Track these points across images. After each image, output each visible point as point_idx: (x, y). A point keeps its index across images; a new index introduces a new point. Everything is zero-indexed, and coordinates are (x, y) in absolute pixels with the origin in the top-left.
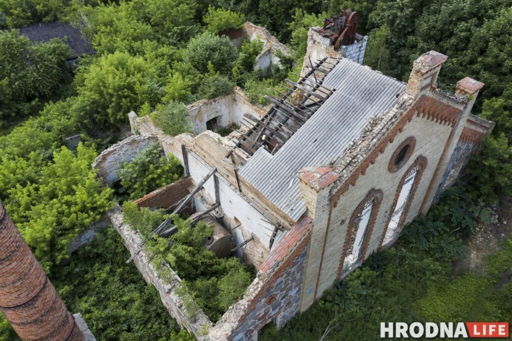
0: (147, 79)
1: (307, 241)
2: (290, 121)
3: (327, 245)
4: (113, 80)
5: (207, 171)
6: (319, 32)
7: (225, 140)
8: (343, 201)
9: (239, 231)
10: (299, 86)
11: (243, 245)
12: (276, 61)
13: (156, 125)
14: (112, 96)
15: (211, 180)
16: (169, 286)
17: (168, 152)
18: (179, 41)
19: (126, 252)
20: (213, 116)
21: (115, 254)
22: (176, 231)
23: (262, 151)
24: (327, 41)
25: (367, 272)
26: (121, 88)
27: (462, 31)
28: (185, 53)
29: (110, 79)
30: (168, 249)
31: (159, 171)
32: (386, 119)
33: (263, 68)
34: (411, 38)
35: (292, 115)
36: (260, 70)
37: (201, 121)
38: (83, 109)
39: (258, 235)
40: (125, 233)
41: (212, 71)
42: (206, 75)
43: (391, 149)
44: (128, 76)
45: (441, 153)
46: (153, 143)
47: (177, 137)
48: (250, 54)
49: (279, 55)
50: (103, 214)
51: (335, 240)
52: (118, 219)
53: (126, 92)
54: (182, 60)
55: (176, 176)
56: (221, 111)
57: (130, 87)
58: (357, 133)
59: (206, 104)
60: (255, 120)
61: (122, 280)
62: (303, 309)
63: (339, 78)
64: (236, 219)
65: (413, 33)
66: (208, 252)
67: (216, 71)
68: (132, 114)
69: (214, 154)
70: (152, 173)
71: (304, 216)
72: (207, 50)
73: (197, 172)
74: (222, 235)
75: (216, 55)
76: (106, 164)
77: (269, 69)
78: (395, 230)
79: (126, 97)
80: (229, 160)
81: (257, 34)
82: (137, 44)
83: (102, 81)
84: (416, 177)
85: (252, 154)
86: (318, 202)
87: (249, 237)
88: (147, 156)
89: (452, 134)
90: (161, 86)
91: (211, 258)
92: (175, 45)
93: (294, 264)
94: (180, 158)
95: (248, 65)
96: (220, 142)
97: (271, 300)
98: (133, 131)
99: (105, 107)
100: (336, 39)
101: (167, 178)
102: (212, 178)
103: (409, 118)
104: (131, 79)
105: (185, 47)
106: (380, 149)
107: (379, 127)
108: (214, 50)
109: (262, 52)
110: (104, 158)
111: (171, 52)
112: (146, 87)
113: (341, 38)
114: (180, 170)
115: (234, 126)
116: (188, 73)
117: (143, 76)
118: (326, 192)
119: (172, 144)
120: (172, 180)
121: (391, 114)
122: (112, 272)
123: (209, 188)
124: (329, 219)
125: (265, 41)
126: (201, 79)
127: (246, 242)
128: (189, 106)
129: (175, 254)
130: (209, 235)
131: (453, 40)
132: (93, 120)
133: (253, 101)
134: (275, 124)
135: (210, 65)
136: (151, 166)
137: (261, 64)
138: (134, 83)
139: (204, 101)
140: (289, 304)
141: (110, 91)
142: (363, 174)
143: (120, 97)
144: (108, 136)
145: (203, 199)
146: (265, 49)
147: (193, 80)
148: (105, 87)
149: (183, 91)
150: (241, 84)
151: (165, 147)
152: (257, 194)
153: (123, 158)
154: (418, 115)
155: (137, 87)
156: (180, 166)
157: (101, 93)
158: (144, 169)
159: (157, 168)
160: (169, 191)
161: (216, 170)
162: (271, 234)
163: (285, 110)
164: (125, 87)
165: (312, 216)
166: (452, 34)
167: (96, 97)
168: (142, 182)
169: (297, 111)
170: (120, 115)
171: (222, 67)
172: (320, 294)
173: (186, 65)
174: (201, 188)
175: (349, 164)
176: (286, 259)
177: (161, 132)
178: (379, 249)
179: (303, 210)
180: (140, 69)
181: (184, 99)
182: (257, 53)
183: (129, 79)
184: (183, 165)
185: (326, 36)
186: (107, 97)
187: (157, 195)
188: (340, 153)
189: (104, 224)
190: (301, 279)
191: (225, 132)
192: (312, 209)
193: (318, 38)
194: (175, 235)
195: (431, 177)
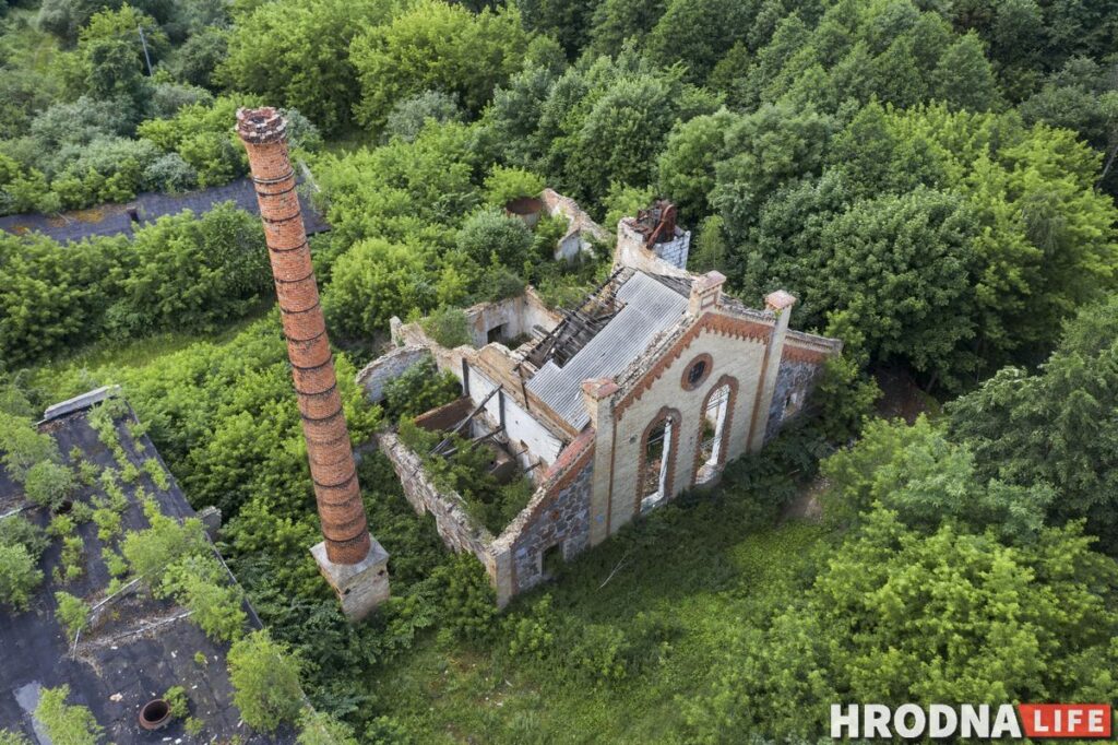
0: (413, 276)
1: (591, 453)
2: (581, 334)
3: (616, 464)
4: (372, 278)
5: (491, 387)
6: (631, 225)
7: (513, 354)
8: (627, 414)
9: (525, 457)
10: (592, 298)
11: (529, 469)
12: (587, 247)
13: (428, 334)
14: (369, 296)
15: (495, 399)
16: (450, 505)
17: (443, 368)
18: (449, 214)
19: (396, 478)
20: (496, 324)
21: (384, 481)
22: (456, 452)
23: (551, 365)
24: (640, 237)
25: (673, 509)
26: (380, 288)
27: (812, 225)
28: (460, 236)
29: (369, 276)
30: (448, 469)
31: (435, 387)
32: (670, 334)
33: (568, 255)
34: (753, 230)
35: (583, 328)
36: (563, 259)
37: (481, 330)
38: (331, 311)
39: (546, 458)
40: (399, 454)
41: (496, 264)
42: (489, 268)
43: (680, 365)
44: (390, 271)
45: (759, 373)
46: (425, 357)
47: (455, 349)
48: (550, 237)
49: (591, 238)
50: (371, 435)
51: (625, 460)
52: (389, 440)
53: (387, 293)
54: (455, 246)
55: (453, 395)
56: (507, 317)
57: (392, 286)
58: (643, 347)
59: (487, 308)
60: (545, 332)
61: (392, 509)
62: (595, 542)
63: (631, 291)
64: (522, 443)
65: (756, 224)
66: (490, 475)
67: (502, 263)
68: (394, 320)
69: (501, 368)
70: (427, 390)
71: (587, 426)
72: (490, 234)
73: (479, 389)
74: (506, 460)
75: (503, 241)
76: (370, 380)
77: (576, 257)
78: (715, 468)
79: (385, 299)
80: (517, 373)
81: (561, 207)
82: (391, 222)
83: (357, 277)
84: (729, 400)
85: (540, 367)
86: (599, 412)
87: (536, 461)
88: (421, 369)
89: (767, 354)
90: (430, 284)
91: (495, 484)
92: (442, 221)
93: (579, 479)
94: (460, 375)
95: (547, 251)
96: (507, 355)
97: (556, 515)
98: (394, 342)
99: (359, 310)
100: (650, 235)
101: (443, 397)
102: (497, 394)
103: (695, 333)
104: (394, 276)
105: (459, 228)
106: (666, 363)
107: (662, 343)
108: (500, 234)
109: (568, 234)
110: (369, 372)
111: (441, 233)
112: (412, 286)
113: (655, 235)
114: (457, 389)
115: (524, 338)
116: (464, 266)
117: (408, 272)
118: (607, 402)
119: (449, 358)
120: (449, 400)
121: (674, 331)
122: (380, 500)
123: (493, 408)
124: (615, 433)
125: (573, 218)
126: (481, 274)
127: (533, 467)
128: (466, 311)
129: (457, 473)
130: (491, 458)
131: (803, 236)
132: (342, 327)
133: (550, 306)
134: (566, 337)
135: (494, 257)
136: (426, 382)
137: (564, 251)
138: (397, 281)
139: (486, 304)
140: (576, 529)
141: (368, 291)
142: (649, 387)
143: (379, 299)
144: (358, 348)
145: (485, 423)
146: (571, 230)
147: (470, 275)
148: (360, 285)
149: (459, 292)
150: (534, 281)
151: (439, 362)
152: (545, 408)
153: (392, 373)
154: (708, 331)
155: (401, 287)
156: (458, 385)
157: (354, 292)
158: (417, 384)
159: (431, 384)
160: (445, 412)
161: (502, 387)
162: (557, 450)
163: (576, 323)
164: (385, 286)
165: (595, 426)
166: (802, 229)
167: (349, 298)
168: (414, 401)
169: (588, 323)
170: (378, 321)
171: (511, 257)
172: (614, 529)
173: (461, 255)
174: (482, 409)
175: (631, 377)
176: (569, 468)
177: (434, 343)
178: (692, 487)
179: (587, 420)
180: (403, 262)
181: (459, 301)
182: (559, 235)
183: (391, 276)
184: (463, 383)
185: (638, 231)
186: (363, 298)
187: (432, 416)
188: (626, 367)
189: (371, 448)
190: (589, 499)
191: (513, 345)
192: (595, 420)
193: (630, 233)
194: (455, 456)
195: (753, 403)
